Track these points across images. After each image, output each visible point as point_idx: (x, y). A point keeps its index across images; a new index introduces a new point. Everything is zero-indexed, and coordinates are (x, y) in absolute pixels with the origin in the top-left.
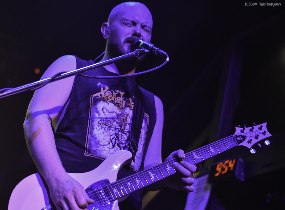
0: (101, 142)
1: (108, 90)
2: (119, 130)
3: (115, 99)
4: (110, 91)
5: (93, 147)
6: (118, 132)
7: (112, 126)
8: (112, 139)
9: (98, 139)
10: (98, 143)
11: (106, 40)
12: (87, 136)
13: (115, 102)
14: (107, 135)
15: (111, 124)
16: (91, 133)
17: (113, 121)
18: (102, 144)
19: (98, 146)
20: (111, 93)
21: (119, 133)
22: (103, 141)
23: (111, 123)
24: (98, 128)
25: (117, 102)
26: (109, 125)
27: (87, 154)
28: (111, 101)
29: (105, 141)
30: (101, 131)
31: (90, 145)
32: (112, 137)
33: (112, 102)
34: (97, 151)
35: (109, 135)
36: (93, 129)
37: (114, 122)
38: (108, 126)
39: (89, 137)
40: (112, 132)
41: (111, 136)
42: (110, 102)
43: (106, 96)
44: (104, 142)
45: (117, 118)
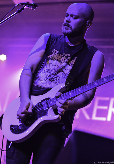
1: (57, 53)
7: (51, 72)
9: (40, 77)
20: (58, 55)
29: (43, 78)
33: (57, 60)
41: (47, 75)
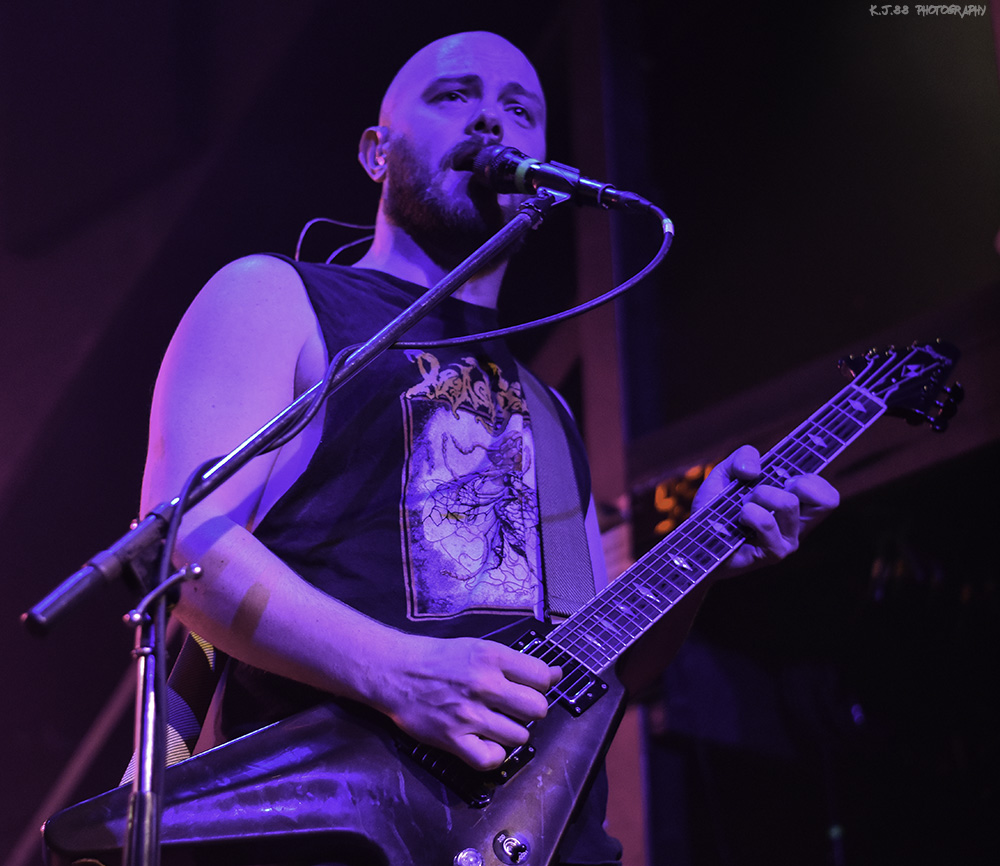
0: (458, 565)
2: (506, 497)
3: (471, 392)
4: (449, 371)
5: (433, 591)
6: (505, 506)
7: (481, 500)
8: (492, 540)
9: (447, 557)
10: (447, 572)
11: (379, 185)
12: (404, 554)
13: (476, 406)
14: (472, 537)
15: (476, 494)
16: (417, 536)
17: (480, 481)
18: (461, 573)
19: (452, 584)
20: (454, 373)
21: (508, 508)
22: (463, 560)
23: (473, 490)
24: (435, 516)
25: (481, 403)
26: (469, 502)
27: (416, 614)
28: (463, 406)
29: (470, 561)
30: (448, 528)
31: (421, 583)
32: (490, 536)
33: (466, 406)
34: (452, 601)
35: (477, 537)
36: (421, 523)
37: (483, 482)
38: (466, 504)
39: (410, 555)
40: (484, 521)
41: (485, 535)
42: (459, 408)
43: (446, 388)
44: (469, 565)
45: (490, 464)
